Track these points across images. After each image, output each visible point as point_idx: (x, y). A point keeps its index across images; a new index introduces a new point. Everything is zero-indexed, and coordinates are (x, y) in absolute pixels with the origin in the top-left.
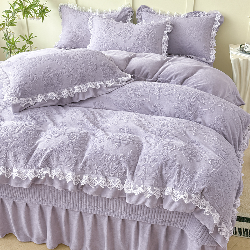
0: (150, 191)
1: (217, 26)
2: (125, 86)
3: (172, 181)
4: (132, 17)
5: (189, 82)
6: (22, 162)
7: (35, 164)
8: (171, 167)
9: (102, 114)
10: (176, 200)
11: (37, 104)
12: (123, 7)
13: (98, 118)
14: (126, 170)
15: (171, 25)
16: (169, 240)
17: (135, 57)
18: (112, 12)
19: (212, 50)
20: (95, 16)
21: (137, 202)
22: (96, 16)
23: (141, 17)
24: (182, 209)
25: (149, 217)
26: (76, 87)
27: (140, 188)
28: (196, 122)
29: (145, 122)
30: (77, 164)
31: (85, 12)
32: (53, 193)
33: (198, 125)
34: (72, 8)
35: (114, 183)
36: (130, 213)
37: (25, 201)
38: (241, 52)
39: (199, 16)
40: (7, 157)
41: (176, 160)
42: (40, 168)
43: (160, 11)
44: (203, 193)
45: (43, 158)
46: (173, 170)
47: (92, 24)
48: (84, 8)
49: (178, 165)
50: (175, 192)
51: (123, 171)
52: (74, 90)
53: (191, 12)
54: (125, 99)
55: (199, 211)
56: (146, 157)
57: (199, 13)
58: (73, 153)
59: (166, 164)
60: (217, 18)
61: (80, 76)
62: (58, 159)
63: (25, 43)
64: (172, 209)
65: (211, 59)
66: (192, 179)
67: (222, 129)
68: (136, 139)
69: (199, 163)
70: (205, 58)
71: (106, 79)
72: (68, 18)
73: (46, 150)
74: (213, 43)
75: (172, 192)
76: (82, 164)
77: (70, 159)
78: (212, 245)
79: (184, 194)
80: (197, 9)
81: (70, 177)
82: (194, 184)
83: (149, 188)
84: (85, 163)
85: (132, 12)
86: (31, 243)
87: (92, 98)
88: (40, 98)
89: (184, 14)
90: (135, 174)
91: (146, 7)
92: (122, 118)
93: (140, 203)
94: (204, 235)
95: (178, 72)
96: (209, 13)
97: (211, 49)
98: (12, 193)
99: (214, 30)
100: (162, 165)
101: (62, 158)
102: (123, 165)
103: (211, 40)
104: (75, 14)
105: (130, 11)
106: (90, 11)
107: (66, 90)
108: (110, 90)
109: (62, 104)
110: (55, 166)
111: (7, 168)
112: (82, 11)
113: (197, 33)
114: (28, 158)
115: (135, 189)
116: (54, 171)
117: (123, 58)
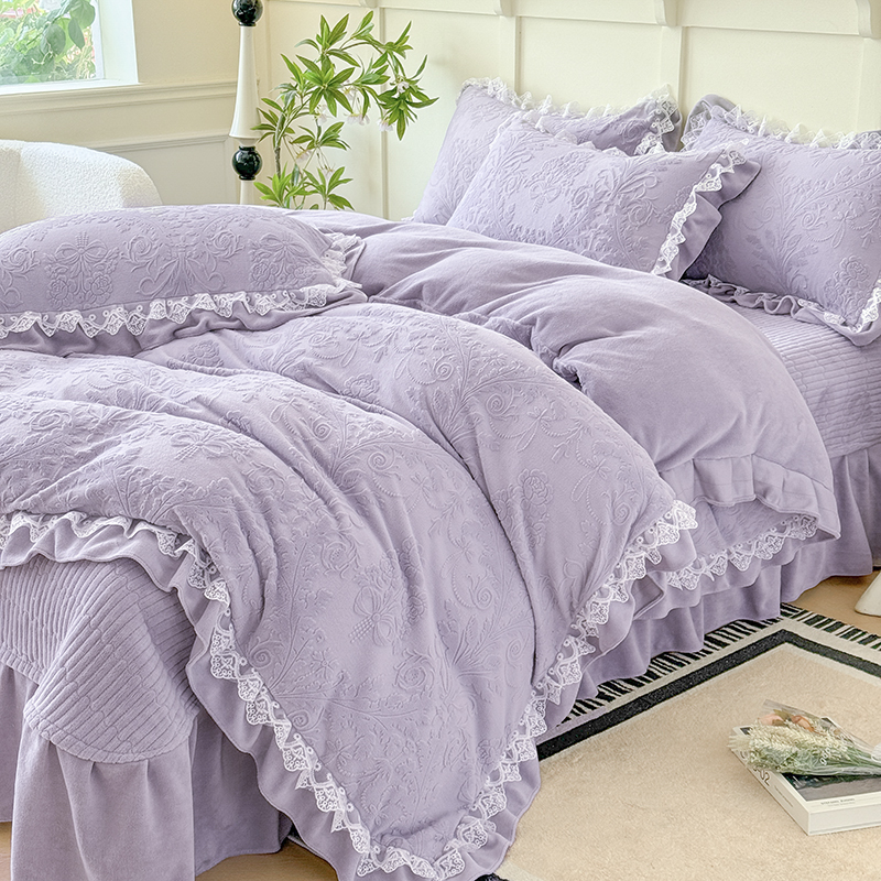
23: (698, 139)
31: (530, 109)
43: (765, 121)
53: (873, 130)
85: (674, 119)
89: (847, 137)
91: (719, 102)
105: (663, 116)
113: (830, 209)
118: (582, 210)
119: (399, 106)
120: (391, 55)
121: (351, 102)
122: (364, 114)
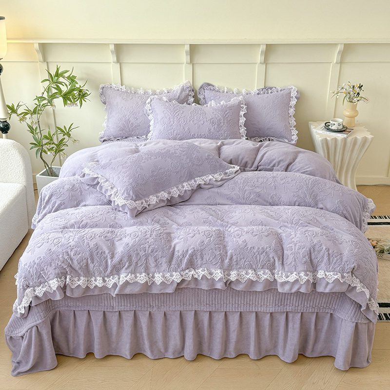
0: (304, 277)
1: (295, 102)
2: (235, 178)
3: (323, 265)
4: (193, 97)
5: (293, 168)
6: (165, 266)
7: (179, 267)
8: (319, 252)
9: (221, 210)
10: (330, 282)
11: (151, 207)
12: (182, 86)
13: (220, 215)
14: (274, 260)
15: (245, 105)
16: (318, 328)
17: (224, 145)
18: (168, 92)
19: (293, 130)
20: (153, 98)
21: (291, 289)
22: (155, 99)
23: (204, 96)
24: (337, 289)
25: (298, 306)
26: (185, 184)
27: (294, 274)
28: (317, 208)
29: (271, 213)
30: (223, 261)
31: (135, 93)
32: (196, 295)
33: (323, 211)
34: (118, 90)
35: (265, 275)
36: (279, 305)
37: (163, 309)
38: (326, 131)
39: (271, 93)
40: (147, 262)
41: (321, 244)
42: (185, 270)
43: (226, 88)
44: (353, 272)
45: (186, 259)
46: (321, 253)
47: (150, 108)
48: (133, 88)
49: (326, 249)
50: (327, 274)
51: (271, 261)
52: (183, 187)
54: (239, 191)
55: (352, 289)
56: (291, 245)
57: (271, 88)
58: (216, 250)
59: (314, 249)
60: (294, 94)
61: (188, 172)
62: (202, 259)
64: (327, 290)
65: (293, 140)
66: (342, 260)
67: (345, 212)
68: (273, 230)
69: (341, 245)
70: (287, 139)
72: (117, 103)
73: (187, 251)
74: (293, 122)
75: (326, 275)
76: (227, 260)
77: (215, 257)
78: (365, 322)
79: (337, 274)
80: (269, 85)
81: (218, 274)
82: (345, 264)
83: (302, 274)
84: (231, 259)
85: (193, 91)
86: (165, 359)
88: (153, 200)
89: (254, 90)
90: (285, 263)
91: (209, 85)
92: (247, 212)
93: (294, 290)
94: (357, 313)
95: (280, 159)
96: (283, 89)
97: (291, 128)
98: (149, 302)
99: (291, 107)
100: (310, 250)
101: (206, 257)
102: (271, 256)
103: (290, 118)
104: (125, 97)
105: (190, 91)
106: (141, 92)
107: (175, 189)
108: (219, 183)
109: (171, 204)
110: (199, 266)
111: (148, 275)
112: (131, 93)
113: (275, 112)
114: (170, 261)
115: (287, 277)
116: (200, 270)
117: (213, 147)
118: (216, 126)
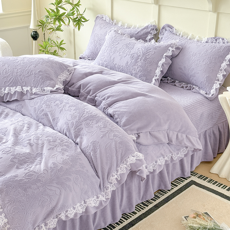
4: (154, 35)
19: (217, 83)
31: (116, 24)
39: (218, 43)
43: (182, 33)
53: (212, 37)
54: (38, 107)
61: (13, 79)
63: (56, 48)
71: (34, 86)
74: (220, 76)
87: (16, 100)
99: (226, 60)
104: (102, 26)
105: (153, 29)
106: (120, 24)
113: (202, 61)
118: (133, 60)
119: (78, 22)
120: (76, 7)
121: (65, 21)
122: (69, 25)
